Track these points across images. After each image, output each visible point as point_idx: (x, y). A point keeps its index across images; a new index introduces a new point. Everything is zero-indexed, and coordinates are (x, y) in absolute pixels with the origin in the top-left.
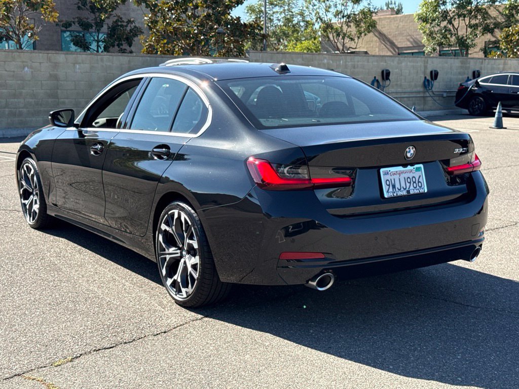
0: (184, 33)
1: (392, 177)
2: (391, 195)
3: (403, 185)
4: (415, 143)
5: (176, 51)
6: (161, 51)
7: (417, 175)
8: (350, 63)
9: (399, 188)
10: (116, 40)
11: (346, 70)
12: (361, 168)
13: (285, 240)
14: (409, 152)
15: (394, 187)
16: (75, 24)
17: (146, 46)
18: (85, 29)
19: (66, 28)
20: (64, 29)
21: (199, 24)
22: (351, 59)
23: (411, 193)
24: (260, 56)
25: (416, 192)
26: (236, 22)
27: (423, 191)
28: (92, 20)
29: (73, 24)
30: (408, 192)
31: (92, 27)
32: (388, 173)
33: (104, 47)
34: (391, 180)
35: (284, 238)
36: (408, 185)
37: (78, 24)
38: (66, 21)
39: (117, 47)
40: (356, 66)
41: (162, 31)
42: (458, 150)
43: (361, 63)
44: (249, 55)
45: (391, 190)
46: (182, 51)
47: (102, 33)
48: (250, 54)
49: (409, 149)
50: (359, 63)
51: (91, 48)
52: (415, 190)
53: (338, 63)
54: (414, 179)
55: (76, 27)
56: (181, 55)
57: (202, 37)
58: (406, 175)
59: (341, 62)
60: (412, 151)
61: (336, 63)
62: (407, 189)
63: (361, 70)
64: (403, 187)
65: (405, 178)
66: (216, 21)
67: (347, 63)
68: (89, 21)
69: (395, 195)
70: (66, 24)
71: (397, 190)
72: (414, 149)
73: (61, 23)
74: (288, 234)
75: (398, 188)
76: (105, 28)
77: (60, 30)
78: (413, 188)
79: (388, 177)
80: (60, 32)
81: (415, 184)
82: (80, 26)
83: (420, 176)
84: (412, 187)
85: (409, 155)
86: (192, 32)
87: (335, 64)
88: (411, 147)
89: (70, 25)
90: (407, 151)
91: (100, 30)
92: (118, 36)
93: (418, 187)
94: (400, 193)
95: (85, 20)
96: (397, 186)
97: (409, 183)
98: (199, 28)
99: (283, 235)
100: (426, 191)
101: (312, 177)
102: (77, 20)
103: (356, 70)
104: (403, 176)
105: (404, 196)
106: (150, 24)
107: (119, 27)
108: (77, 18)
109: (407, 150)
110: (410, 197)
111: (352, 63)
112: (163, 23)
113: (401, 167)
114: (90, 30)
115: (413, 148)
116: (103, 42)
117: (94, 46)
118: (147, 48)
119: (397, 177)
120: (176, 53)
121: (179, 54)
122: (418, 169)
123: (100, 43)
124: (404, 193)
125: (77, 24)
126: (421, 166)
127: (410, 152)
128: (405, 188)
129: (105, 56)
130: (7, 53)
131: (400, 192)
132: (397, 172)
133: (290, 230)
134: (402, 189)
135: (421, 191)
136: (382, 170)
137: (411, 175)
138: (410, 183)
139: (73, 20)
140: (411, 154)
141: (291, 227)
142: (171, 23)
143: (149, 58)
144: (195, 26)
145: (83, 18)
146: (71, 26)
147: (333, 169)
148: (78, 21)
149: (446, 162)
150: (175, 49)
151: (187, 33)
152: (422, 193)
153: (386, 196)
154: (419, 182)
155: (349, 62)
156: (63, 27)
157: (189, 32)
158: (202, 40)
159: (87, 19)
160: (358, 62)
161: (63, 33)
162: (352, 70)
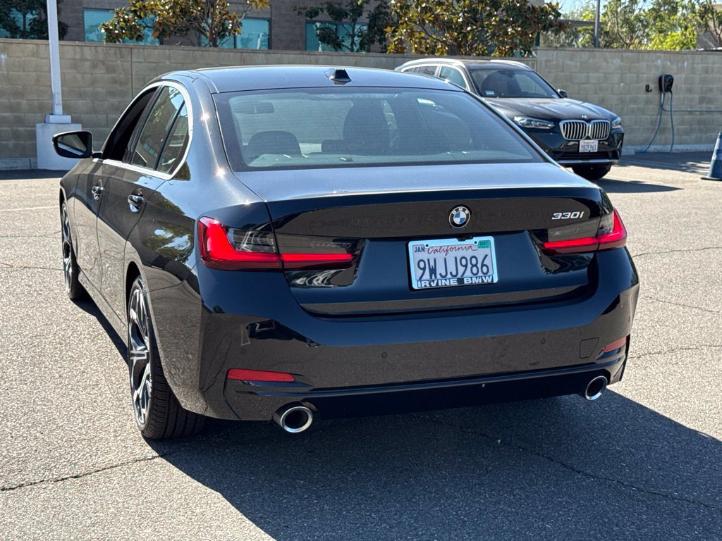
0: (444, 22)
1: (432, 257)
2: (425, 284)
3: (452, 268)
4: (468, 201)
5: (439, 49)
6: (416, 49)
7: (480, 254)
8: (700, 66)
9: (444, 274)
10: (376, 34)
11: (692, 75)
12: (372, 240)
13: (250, 343)
14: (458, 216)
15: (433, 271)
16: (323, 12)
17: (394, 42)
18: (336, 19)
19: (311, 17)
20: (308, 19)
21: (466, 9)
22: (702, 60)
23: (466, 282)
24: (553, 55)
25: (476, 281)
26: (518, 5)
27: (490, 281)
28: (347, 6)
29: (320, 12)
30: (461, 280)
31: (346, 15)
32: (423, 249)
33: (360, 44)
34: (428, 260)
35: (248, 338)
36: (461, 269)
37: (328, 11)
38: (312, 8)
39: (378, 43)
40: (710, 70)
41: (417, 20)
42: (561, 214)
43: (718, 65)
44: (536, 54)
45: (427, 276)
46: (447, 48)
47: (359, 23)
48: (538, 52)
49: (457, 210)
50: (715, 65)
51: (343, 46)
52: (474, 279)
53: (680, 65)
54: (474, 261)
55: (324, 16)
56: (445, 55)
57: (469, 29)
58: (459, 254)
59: (686, 64)
60: (463, 215)
61: (677, 65)
62: (459, 276)
63: (718, 76)
64: (451, 273)
65: (456, 258)
66: (491, 4)
67: (695, 65)
68: (343, 7)
69: (434, 285)
70: (311, 12)
71: (438, 277)
72: (467, 212)
73: (305, 11)
74: (253, 335)
75: (441, 274)
76: (364, 18)
77: (304, 20)
78: (471, 275)
79: (424, 256)
80: (304, 23)
81: (475, 270)
82: (330, 14)
83: (486, 256)
84: (468, 273)
85: (457, 221)
86: (454, 21)
87: (675, 67)
88: (461, 209)
89: (316, 14)
90: (453, 215)
91: (356, 20)
92: (379, 27)
93: (480, 274)
94: (443, 283)
95: (336, 6)
96: (440, 270)
97: (463, 266)
98: (466, 14)
99: (247, 335)
100: (496, 280)
101: (282, 251)
102: (326, 6)
103: (710, 76)
104: (451, 255)
105: (451, 287)
106: (398, 11)
107: (382, 15)
108: (327, 3)
109: (454, 212)
110: (462, 289)
111: (704, 65)
112: (417, 7)
113: (456, 239)
114: (344, 20)
115: (464, 210)
116: (359, 36)
117: (347, 43)
118: (395, 45)
119: (440, 257)
120: (438, 51)
121: (442, 53)
122: (483, 244)
123: (356, 38)
124: (453, 282)
125: (325, 11)
126: (491, 239)
127: (461, 215)
128: (454, 273)
129: (321, 57)
130: (186, 52)
131: (444, 281)
132: (441, 247)
133: (257, 329)
134: (449, 276)
135: (485, 281)
136: (411, 244)
137: (468, 254)
138: (466, 266)
139: (320, 7)
140: (462, 219)
141: (258, 325)
142: (430, 8)
143: (384, 59)
144: (461, 11)
145: (335, 4)
146: (318, 15)
147: (334, 241)
148: (327, 8)
149: (541, 234)
150: (436, 46)
151: (448, 23)
152: (488, 284)
153: (415, 286)
154: (483, 265)
155: (698, 64)
156: (307, 16)
157: (450, 21)
158: (469, 32)
159: (340, 5)
160: (714, 63)
161: (308, 25)
162: (702, 76)
